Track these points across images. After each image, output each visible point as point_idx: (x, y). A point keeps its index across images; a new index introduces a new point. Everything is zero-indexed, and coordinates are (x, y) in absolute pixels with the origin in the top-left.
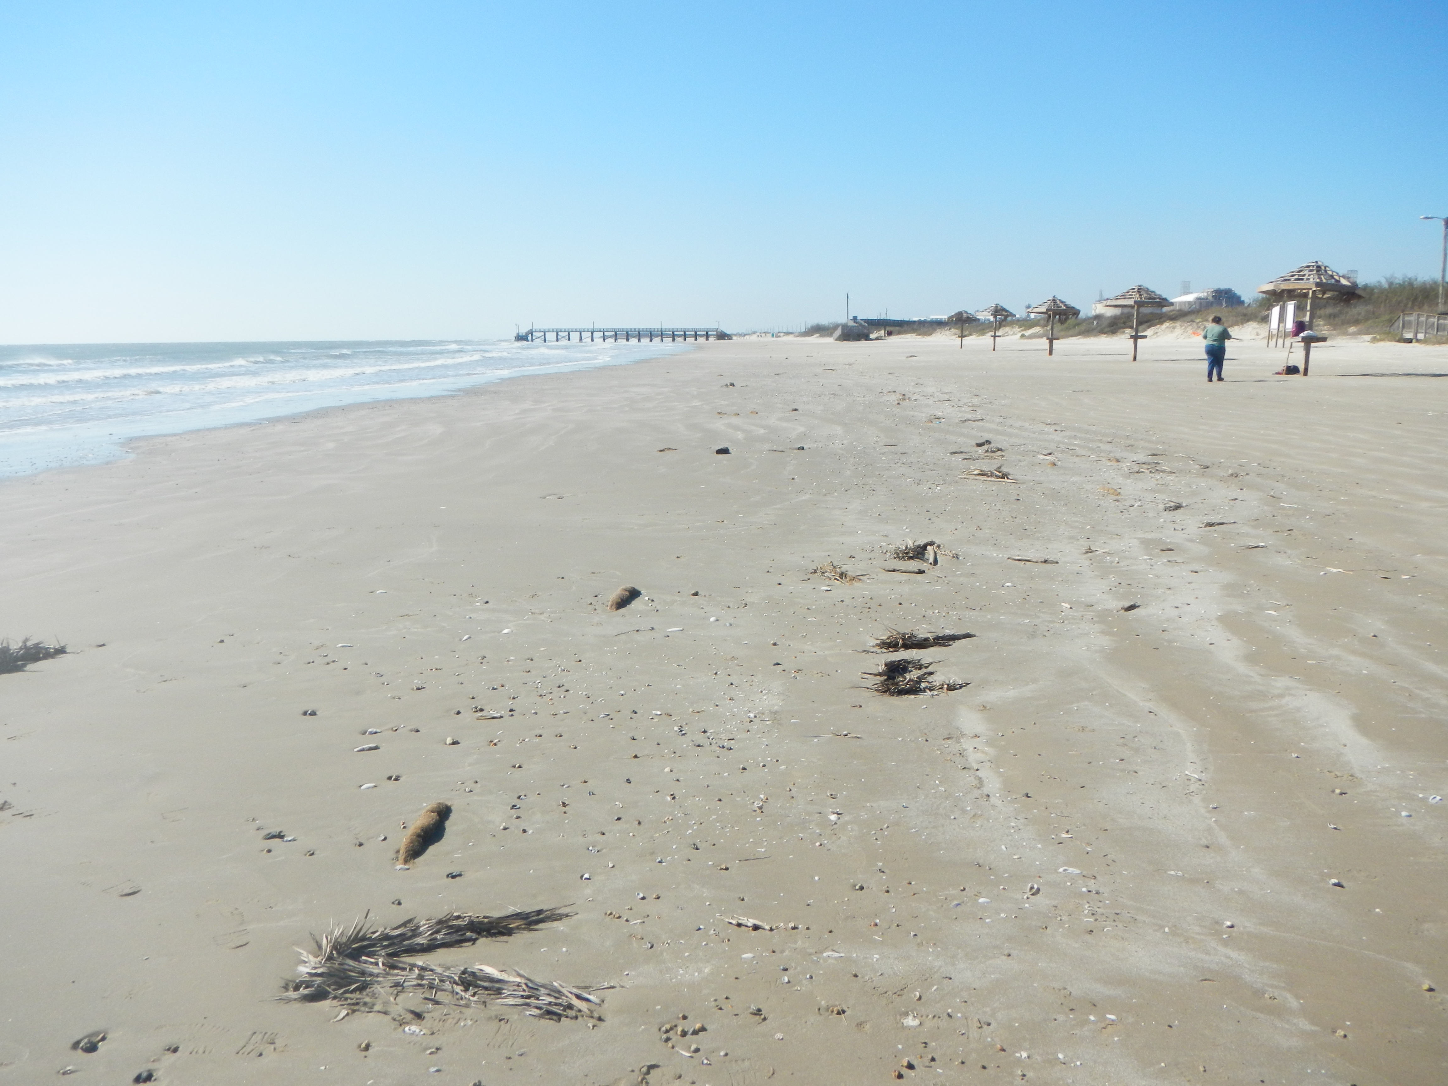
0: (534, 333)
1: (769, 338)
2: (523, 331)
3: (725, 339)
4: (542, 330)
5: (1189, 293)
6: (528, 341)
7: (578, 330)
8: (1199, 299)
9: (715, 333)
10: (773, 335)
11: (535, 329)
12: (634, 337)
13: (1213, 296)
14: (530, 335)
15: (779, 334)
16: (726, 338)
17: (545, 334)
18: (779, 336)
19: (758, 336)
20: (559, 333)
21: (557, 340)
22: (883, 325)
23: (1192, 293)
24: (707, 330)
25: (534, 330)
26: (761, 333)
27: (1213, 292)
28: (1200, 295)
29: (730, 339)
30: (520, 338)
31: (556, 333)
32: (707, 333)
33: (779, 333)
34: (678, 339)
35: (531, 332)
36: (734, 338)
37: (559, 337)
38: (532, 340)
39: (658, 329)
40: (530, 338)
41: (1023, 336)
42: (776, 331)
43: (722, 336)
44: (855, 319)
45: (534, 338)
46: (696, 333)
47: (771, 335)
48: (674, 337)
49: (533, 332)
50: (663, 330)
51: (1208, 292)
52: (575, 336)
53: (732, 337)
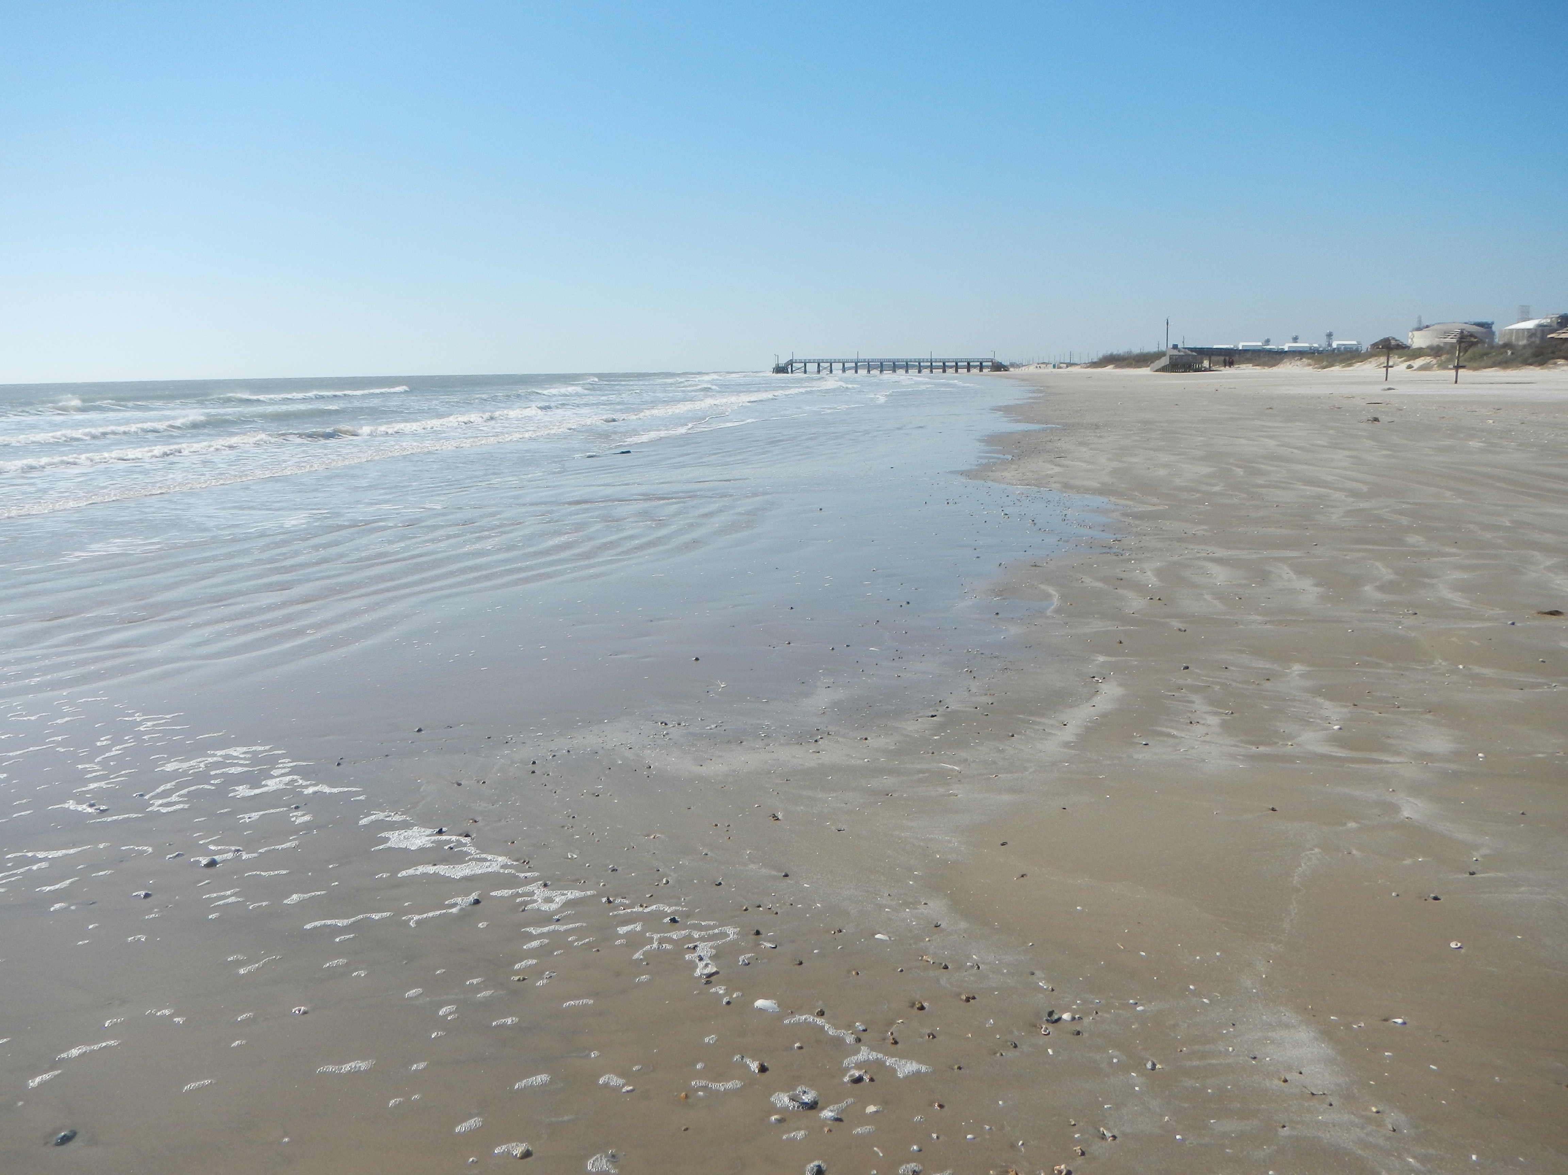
0: (794, 364)
1: (1050, 370)
2: (782, 362)
3: (1001, 371)
4: (803, 361)
5: (1529, 319)
6: (787, 373)
7: (841, 361)
8: (1540, 326)
9: (990, 364)
10: (1054, 366)
11: (796, 360)
12: (901, 368)
13: (1558, 323)
14: (790, 366)
15: (1061, 365)
16: (1002, 369)
17: (805, 365)
18: (1060, 368)
19: (1037, 367)
20: (821, 364)
21: (819, 372)
22: (1207, 355)
23: (1532, 319)
24: (981, 360)
25: (794, 361)
26: (1038, 364)
27: (1558, 318)
28: (1542, 322)
29: (1006, 371)
30: (780, 370)
31: (817, 364)
32: (981, 364)
33: (1061, 363)
34: (949, 371)
35: (791, 363)
36: (1011, 369)
37: (821, 368)
38: (792, 372)
39: (927, 359)
40: (790, 370)
41: (1410, 367)
42: (1058, 360)
43: (998, 367)
44: (1175, 347)
45: (793, 369)
46: (969, 364)
47: (1052, 365)
48: (944, 368)
49: (793, 362)
50: (933, 360)
51: (1552, 318)
52: (837, 367)
53: (1009, 369)
